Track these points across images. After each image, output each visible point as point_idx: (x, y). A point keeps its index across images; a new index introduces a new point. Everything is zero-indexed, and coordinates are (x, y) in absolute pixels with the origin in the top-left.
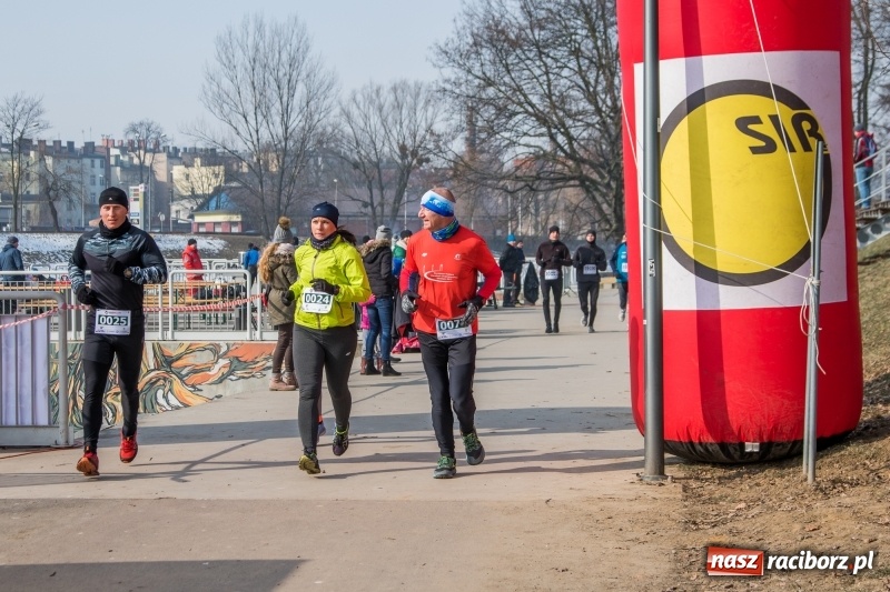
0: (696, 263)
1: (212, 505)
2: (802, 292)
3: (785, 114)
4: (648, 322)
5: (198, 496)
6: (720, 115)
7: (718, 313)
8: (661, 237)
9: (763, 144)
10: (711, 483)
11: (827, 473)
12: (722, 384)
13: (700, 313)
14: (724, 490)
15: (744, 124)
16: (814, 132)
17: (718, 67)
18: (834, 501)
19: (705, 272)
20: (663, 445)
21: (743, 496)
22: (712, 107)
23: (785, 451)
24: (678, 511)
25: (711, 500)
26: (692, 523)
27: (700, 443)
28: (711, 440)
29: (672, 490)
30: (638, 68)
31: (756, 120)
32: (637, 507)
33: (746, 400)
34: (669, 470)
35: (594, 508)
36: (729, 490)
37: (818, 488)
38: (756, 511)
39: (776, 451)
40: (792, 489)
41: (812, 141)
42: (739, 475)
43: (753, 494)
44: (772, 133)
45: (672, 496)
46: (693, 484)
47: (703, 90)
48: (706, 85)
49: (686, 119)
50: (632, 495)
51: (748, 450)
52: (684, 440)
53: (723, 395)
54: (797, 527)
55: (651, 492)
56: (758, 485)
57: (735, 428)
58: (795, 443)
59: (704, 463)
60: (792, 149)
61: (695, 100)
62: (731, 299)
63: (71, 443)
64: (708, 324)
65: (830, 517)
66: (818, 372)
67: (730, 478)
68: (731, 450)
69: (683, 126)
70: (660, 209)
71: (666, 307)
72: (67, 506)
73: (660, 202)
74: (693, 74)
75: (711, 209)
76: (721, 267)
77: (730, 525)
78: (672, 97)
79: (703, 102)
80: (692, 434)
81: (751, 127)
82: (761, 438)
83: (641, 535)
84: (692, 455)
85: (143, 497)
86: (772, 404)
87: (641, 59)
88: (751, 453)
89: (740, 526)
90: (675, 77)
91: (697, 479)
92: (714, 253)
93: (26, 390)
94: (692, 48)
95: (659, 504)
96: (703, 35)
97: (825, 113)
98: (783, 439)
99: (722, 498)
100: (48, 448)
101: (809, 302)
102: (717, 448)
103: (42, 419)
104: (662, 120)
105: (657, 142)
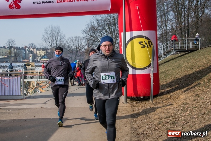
0: (132, 66)
2: (151, 71)
5: (48, 107)
6: (136, 41)
7: (136, 75)
9: (143, 46)
10: (135, 103)
11: (154, 102)
12: (137, 87)
14: (137, 105)
15: (140, 43)
16: (152, 44)
17: (135, 33)
19: (134, 68)
20: (127, 97)
22: (134, 40)
23: (147, 98)
24: (130, 108)
25: (135, 106)
26: (133, 110)
27: (133, 97)
28: (135, 96)
29: (129, 105)
30: (122, 34)
31: (142, 42)
32: (124, 108)
33: (141, 89)
34: (128, 102)
36: (138, 105)
37: (153, 104)
39: (146, 98)
40: (149, 104)
42: (140, 102)
43: (142, 105)
44: (144, 44)
45: (129, 106)
46: (132, 104)
47: (133, 37)
48: (134, 36)
49: (130, 42)
50: (122, 106)
51: (141, 98)
53: (137, 89)
54: (151, 111)
55: (125, 105)
56: (143, 104)
57: (139, 94)
58: (149, 97)
59: (134, 100)
60: (148, 47)
61: (132, 39)
62: (138, 72)
63: (25, 98)
64: (134, 76)
66: (153, 84)
67: (138, 103)
68: (138, 98)
69: (130, 43)
70: (126, 57)
72: (26, 109)
73: (126, 56)
74: (131, 34)
75: (135, 57)
76: (136, 67)
78: (128, 38)
80: (132, 95)
81: (141, 43)
82: (143, 96)
83: (125, 112)
84: (132, 99)
85: (38, 107)
86: (145, 90)
87: (123, 32)
88: (142, 98)
90: (128, 35)
91: (133, 103)
92: (135, 64)
93: (17, 89)
94: (131, 30)
95: (127, 107)
96: (133, 28)
97: (153, 41)
98: (147, 96)
99: (137, 106)
100: (21, 99)
101: (152, 73)
102: (136, 98)
103: (20, 94)
104: (126, 42)
105: (126, 46)
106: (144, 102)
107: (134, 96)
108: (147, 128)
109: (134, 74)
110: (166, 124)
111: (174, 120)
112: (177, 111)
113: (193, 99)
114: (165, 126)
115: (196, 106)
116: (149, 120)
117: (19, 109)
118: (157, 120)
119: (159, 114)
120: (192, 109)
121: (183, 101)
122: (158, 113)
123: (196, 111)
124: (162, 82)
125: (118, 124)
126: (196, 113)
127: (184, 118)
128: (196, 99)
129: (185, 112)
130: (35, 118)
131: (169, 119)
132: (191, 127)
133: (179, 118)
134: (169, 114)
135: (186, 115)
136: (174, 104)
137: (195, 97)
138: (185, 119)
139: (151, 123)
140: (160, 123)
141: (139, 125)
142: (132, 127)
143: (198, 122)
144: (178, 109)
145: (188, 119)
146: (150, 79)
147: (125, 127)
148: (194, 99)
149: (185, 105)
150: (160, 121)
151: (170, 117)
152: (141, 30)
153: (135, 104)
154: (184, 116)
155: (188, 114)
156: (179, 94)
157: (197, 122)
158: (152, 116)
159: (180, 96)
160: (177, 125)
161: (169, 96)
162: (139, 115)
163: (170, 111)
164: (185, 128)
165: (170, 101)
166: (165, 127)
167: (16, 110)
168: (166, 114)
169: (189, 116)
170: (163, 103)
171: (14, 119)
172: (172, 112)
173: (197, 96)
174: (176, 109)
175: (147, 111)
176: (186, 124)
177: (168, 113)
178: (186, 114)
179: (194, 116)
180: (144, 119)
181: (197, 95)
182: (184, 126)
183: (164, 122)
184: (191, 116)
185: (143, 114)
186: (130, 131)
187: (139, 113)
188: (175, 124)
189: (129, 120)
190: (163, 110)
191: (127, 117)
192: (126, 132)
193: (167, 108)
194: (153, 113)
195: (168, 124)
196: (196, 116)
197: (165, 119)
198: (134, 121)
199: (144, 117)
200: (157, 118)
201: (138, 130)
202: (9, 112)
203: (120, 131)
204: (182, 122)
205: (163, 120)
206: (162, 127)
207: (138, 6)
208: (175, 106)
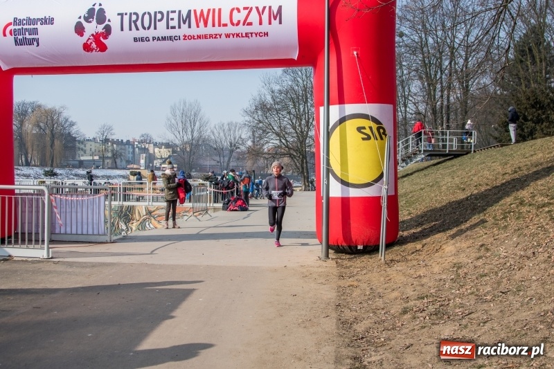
0: (341, 180)
1: (161, 266)
2: (382, 190)
3: (374, 126)
4: (324, 201)
5: (156, 262)
6: (351, 125)
7: (349, 198)
8: (329, 170)
9: (366, 137)
10: (345, 260)
11: (389, 257)
12: (350, 224)
13: (342, 198)
14: (349, 264)
15: (359, 129)
16: (384, 133)
17: (350, 109)
18: (393, 268)
19: (345, 183)
20: (328, 247)
21: (358, 266)
22: (348, 123)
23: (372, 249)
24: (335, 271)
25: (346, 267)
26: (341, 277)
27: (341, 246)
29: (332, 263)
30: (322, 109)
31: (364, 128)
32: (320, 270)
34: (330, 256)
35: (305, 270)
36: (353, 263)
37: (386, 263)
38: (365, 272)
39: (369, 249)
40: (376, 263)
41: (383, 136)
42: (356, 257)
43: (362, 265)
44: (370, 133)
45: (332, 266)
46: (339, 261)
47: (345, 117)
48: (347, 114)
50: (318, 265)
51: (359, 248)
52: (336, 244)
53: (350, 229)
54: (382, 279)
55: (324, 264)
56: (363, 261)
57: (354, 240)
58: (375, 246)
59: (342, 253)
60: (376, 139)
61: (342, 120)
62: (354, 193)
63: (112, 241)
64: (345, 202)
65: (394, 275)
66: (387, 219)
67: (352, 258)
68: (353, 248)
69: (338, 129)
71: (331, 195)
72: (107, 265)
74: (341, 111)
75: (347, 160)
76: (350, 181)
77: (356, 278)
78: (334, 118)
79: (345, 121)
80: (339, 242)
81: (362, 130)
82: (363, 244)
83: (323, 281)
84: (339, 250)
85: (136, 262)
86: (368, 232)
87: (323, 105)
88: (360, 250)
89: (360, 278)
90: (335, 111)
91: (340, 259)
92: (348, 176)
93: (97, 221)
94: (341, 101)
95: (328, 268)
96: (346, 97)
97: (388, 126)
98: (371, 244)
99: (351, 266)
101: (384, 194)
102: (347, 247)
104: (330, 127)
105: (329, 135)
106: (365, 258)
107: (344, 244)
108: (375, 323)
109: (345, 196)
110: (421, 315)
111: (438, 304)
112: (442, 283)
113: (474, 255)
114: (418, 320)
115: (486, 271)
116: (380, 303)
117: (93, 265)
118: (398, 302)
119: (402, 289)
120: (477, 278)
121: (451, 258)
122: (400, 285)
123: (486, 284)
124: (404, 215)
125: (308, 310)
126: (488, 288)
127: (460, 300)
128: (482, 255)
129: (462, 286)
131: (425, 300)
132: (481, 324)
133: (449, 300)
134: (424, 290)
135: (466, 293)
136: (433, 265)
137: (479, 250)
138: (463, 302)
139: (383, 309)
140: (405, 312)
141: (354, 313)
142: (340, 320)
143: (495, 313)
144: (444, 277)
145: (470, 302)
146: (381, 208)
147: (324, 319)
148: (478, 255)
149: (459, 268)
150: (405, 305)
151: (427, 296)
152: (361, 101)
153: (346, 263)
154: (461, 296)
155: (469, 291)
156: (440, 242)
157: (492, 313)
158: (386, 291)
159: (444, 247)
160: (446, 317)
161: (419, 246)
162: (355, 289)
163: (424, 280)
164: (466, 327)
165: (421, 258)
166: (418, 323)
167: (86, 267)
168: (418, 288)
169: (473, 296)
170: (407, 261)
172: (430, 285)
173: (483, 248)
174: (439, 277)
175: (374, 279)
176: (468, 316)
177: (423, 285)
178: (464, 290)
179: (485, 295)
180: (366, 298)
181: (482, 246)
182: (464, 322)
183: (415, 310)
184: (476, 295)
185: (363, 286)
186: (336, 331)
187: (355, 283)
188: (441, 314)
189: (333, 300)
190: (411, 280)
191: (328, 293)
192: (327, 333)
193: (418, 274)
194: (387, 285)
195: (424, 314)
196: (489, 297)
197: (417, 302)
198: (345, 304)
199: (367, 293)
200: (396, 299)
201: (355, 326)
202: (71, 270)
203: (311, 330)
204: (457, 310)
205: (411, 303)
206: (410, 320)
207: (356, 50)
208: (436, 269)
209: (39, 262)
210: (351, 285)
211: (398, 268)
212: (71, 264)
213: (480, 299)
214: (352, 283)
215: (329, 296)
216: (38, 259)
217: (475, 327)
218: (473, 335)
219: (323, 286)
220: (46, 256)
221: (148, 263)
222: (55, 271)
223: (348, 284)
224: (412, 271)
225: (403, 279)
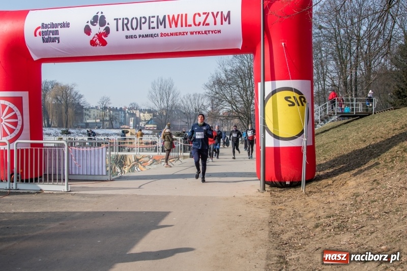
0: (274, 134)
1: (146, 197)
2: (302, 142)
3: (297, 96)
4: (262, 150)
5: (143, 194)
6: (280, 96)
7: (279, 147)
8: (265, 128)
9: (291, 104)
10: (277, 192)
12: (280, 166)
13: (274, 147)
14: (280, 194)
15: (287, 98)
16: (305, 101)
17: (279, 84)
18: (311, 197)
19: (276, 137)
20: (265, 182)
21: (286, 195)
22: (278, 94)
23: (296, 184)
24: (270, 200)
25: (278, 197)
26: (274, 203)
27: (274, 182)
29: (266, 194)
30: (259, 84)
31: (290, 98)
32: (259, 198)
33: (287, 171)
34: (266, 189)
35: (247, 199)
36: (282, 194)
37: (306, 194)
38: (290, 200)
39: (294, 184)
40: (299, 194)
41: (304, 103)
42: (284, 190)
43: (289, 195)
44: (293, 101)
45: (268, 196)
46: (273, 192)
47: (276, 90)
48: (276, 88)
49: (271, 97)
50: (257, 195)
51: (287, 183)
52: (270, 181)
53: (280, 169)
54: (302, 204)
55: (262, 195)
56: (290, 193)
57: (283, 178)
58: (299, 182)
59: (275, 187)
60: (299, 105)
61: (274, 92)
62: (283, 144)
63: (112, 180)
64: (277, 150)
65: (311, 201)
66: (306, 163)
67: (282, 191)
68: (282, 183)
69: (271, 99)
70: (265, 120)
71: (266, 146)
72: (109, 196)
73: (265, 118)
74: (273, 85)
75: (278, 120)
76: (280, 135)
77: (284, 204)
78: (268, 90)
79: (276, 92)
80: (272, 179)
82: (290, 180)
83: (261, 206)
84: (273, 185)
85: (129, 194)
86: (293, 172)
87: (260, 81)
89: (287, 204)
90: (269, 86)
92: (278, 132)
93: (100, 166)
94: (273, 78)
95: (264, 198)
96: (276, 76)
97: (307, 96)
98: (296, 181)
99: (281, 196)
100: (106, 181)
101: (304, 145)
102: (279, 183)
103: (104, 173)
104: (266, 97)
105: (264, 103)
106: (291, 190)
107: (277, 181)
108: (296, 234)
109: (277, 146)
110: (328, 228)
111: (340, 221)
112: (344, 206)
113: (368, 187)
114: (326, 231)
115: (376, 198)
116: (300, 220)
117: (99, 196)
118: (313, 219)
119: (316, 211)
120: (369, 203)
121: (353, 190)
122: (314, 208)
123: (375, 207)
124: (320, 160)
125: (249, 225)
126: (377, 210)
127: (356, 218)
128: (374, 187)
129: (358, 209)
130: (120, 210)
131: (332, 218)
132: (369, 234)
133: (348, 218)
134: (332, 212)
135: (360, 213)
136: (339, 194)
137: (372, 184)
138: (358, 219)
139: (302, 225)
140: (317, 226)
141: (283, 228)
142: (271, 232)
143: (380, 227)
144: (346, 202)
145: (363, 219)
146: (302, 154)
147: (260, 231)
148: (371, 187)
149: (357, 196)
150: (317, 222)
151: (333, 216)
152: (287, 78)
153: (277, 194)
154: (357, 216)
155: (363, 212)
156: (345, 179)
157: (378, 226)
158: (304, 213)
159: (348, 182)
160: (345, 229)
161: (330, 182)
162: (283, 211)
163: (332, 205)
164: (359, 236)
165: (332, 190)
166: (325, 233)
167: (95, 197)
168: (327, 210)
169: (365, 215)
170: (321, 192)
171: (88, 211)
172: (336, 208)
173: (375, 183)
174: (343, 203)
175: (297, 205)
176: (361, 229)
177: (331, 208)
178: (359, 211)
179: (373, 215)
180: (290, 217)
181: (375, 181)
182: (358, 233)
183: (324, 225)
184: (368, 215)
185: (289, 209)
186: (268, 239)
187: (283, 208)
188: (342, 228)
189: (266, 219)
190: (322, 205)
191: (264, 214)
192: (262, 240)
193: (328, 201)
194: (306, 208)
195: (330, 228)
196: (376, 216)
197: (326, 219)
198: (275, 221)
199: (291, 214)
200: (312, 217)
201: (281, 236)
202: (83, 199)
203: (251, 239)
204: (354, 225)
205: (322, 220)
206: (320, 232)
207: (284, 42)
208: (341, 197)
209: (61, 194)
210: (281, 209)
211: (315, 197)
212: (83, 196)
213: (370, 217)
214: (281, 208)
215: (265, 216)
216: (60, 192)
217: (365, 236)
218: (363, 241)
219: (261, 209)
220: (66, 190)
221: (137, 194)
222: (73, 200)
223: (278, 208)
224: (324, 199)
225: (317, 204)
